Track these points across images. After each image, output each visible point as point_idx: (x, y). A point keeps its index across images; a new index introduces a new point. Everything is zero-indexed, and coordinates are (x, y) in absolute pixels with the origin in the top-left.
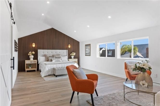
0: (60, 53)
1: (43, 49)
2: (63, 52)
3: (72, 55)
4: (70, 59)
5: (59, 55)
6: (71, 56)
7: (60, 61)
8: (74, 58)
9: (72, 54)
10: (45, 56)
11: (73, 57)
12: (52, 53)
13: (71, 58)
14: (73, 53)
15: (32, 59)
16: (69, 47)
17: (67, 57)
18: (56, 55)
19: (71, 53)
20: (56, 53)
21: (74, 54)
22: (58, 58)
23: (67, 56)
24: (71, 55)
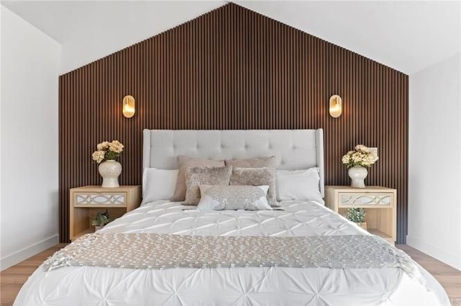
0: (270, 147)
1: (177, 127)
2: (291, 145)
3: (352, 164)
4: (338, 193)
5: (265, 160)
6: (346, 168)
7: (256, 203)
8: (369, 182)
9: (356, 159)
10: (178, 164)
11: (358, 175)
12: (223, 146)
13: (346, 182)
14: (363, 148)
15: (111, 183)
16: (336, 109)
17: (317, 175)
18: (248, 161)
19: (349, 147)
20: (247, 147)
21: (371, 156)
22: (248, 183)
23: (315, 170)
24: (346, 160)
